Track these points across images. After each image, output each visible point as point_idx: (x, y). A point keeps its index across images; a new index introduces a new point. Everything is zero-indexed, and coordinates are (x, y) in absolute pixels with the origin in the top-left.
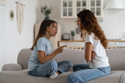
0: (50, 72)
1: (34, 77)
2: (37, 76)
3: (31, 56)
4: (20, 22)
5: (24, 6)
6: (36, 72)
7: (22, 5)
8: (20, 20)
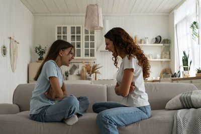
0: (69, 115)
1: (41, 123)
2: (46, 122)
3: (33, 90)
4: (14, 60)
5: (18, 43)
6: (45, 116)
7: (15, 41)
8: (14, 57)
